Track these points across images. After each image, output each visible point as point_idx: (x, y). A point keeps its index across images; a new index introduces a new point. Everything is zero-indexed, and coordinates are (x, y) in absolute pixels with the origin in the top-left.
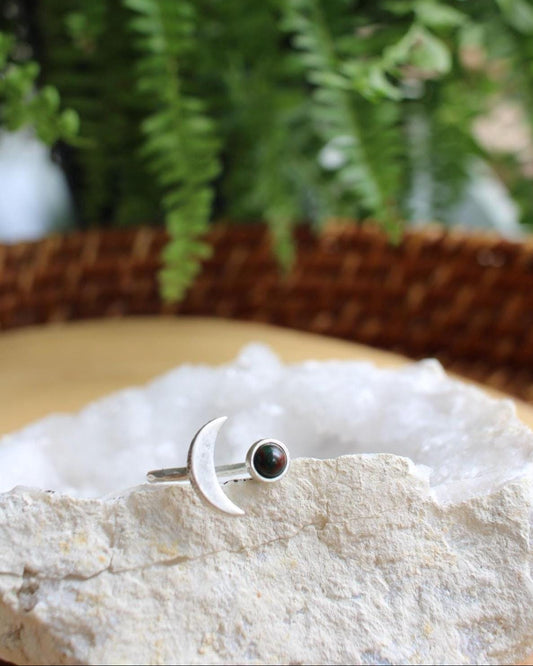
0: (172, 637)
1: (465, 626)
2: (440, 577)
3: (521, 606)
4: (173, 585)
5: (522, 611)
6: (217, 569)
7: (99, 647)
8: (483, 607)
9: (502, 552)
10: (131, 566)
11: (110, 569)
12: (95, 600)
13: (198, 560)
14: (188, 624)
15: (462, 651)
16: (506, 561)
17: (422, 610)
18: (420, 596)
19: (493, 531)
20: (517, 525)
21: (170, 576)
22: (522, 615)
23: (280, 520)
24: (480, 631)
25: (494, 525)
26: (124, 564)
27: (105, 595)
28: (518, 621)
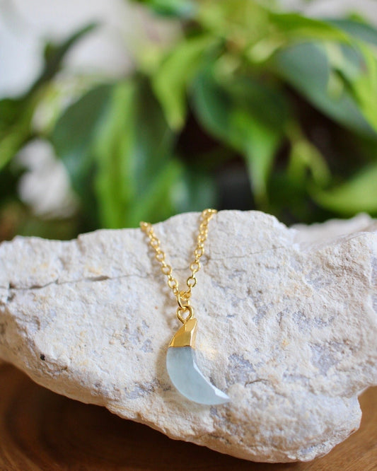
0: (92, 331)
1: (317, 345)
2: (298, 306)
3: (363, 330)
4: (95, 294)
5: (364, 334)
6: (129, 288)
7: (42, 331)
8: (333, 331)
9: (350, 288)
10: (70, 280)
11: (57, 282)
12: (43, 300)
13: (116, 280)
14: (104, 323)
15: (314, 363)
16: (352, 295)
17: (282, 329)
18: (281, 319)
19: (343, 273)
20: (361, 267)
21: (93, 287)
22: (365, 338)
23: (176, 256)
24: (331, 350)
25: (344, 268)
26: (66, 279)
27: (50, 297)
28: (361, 343)
